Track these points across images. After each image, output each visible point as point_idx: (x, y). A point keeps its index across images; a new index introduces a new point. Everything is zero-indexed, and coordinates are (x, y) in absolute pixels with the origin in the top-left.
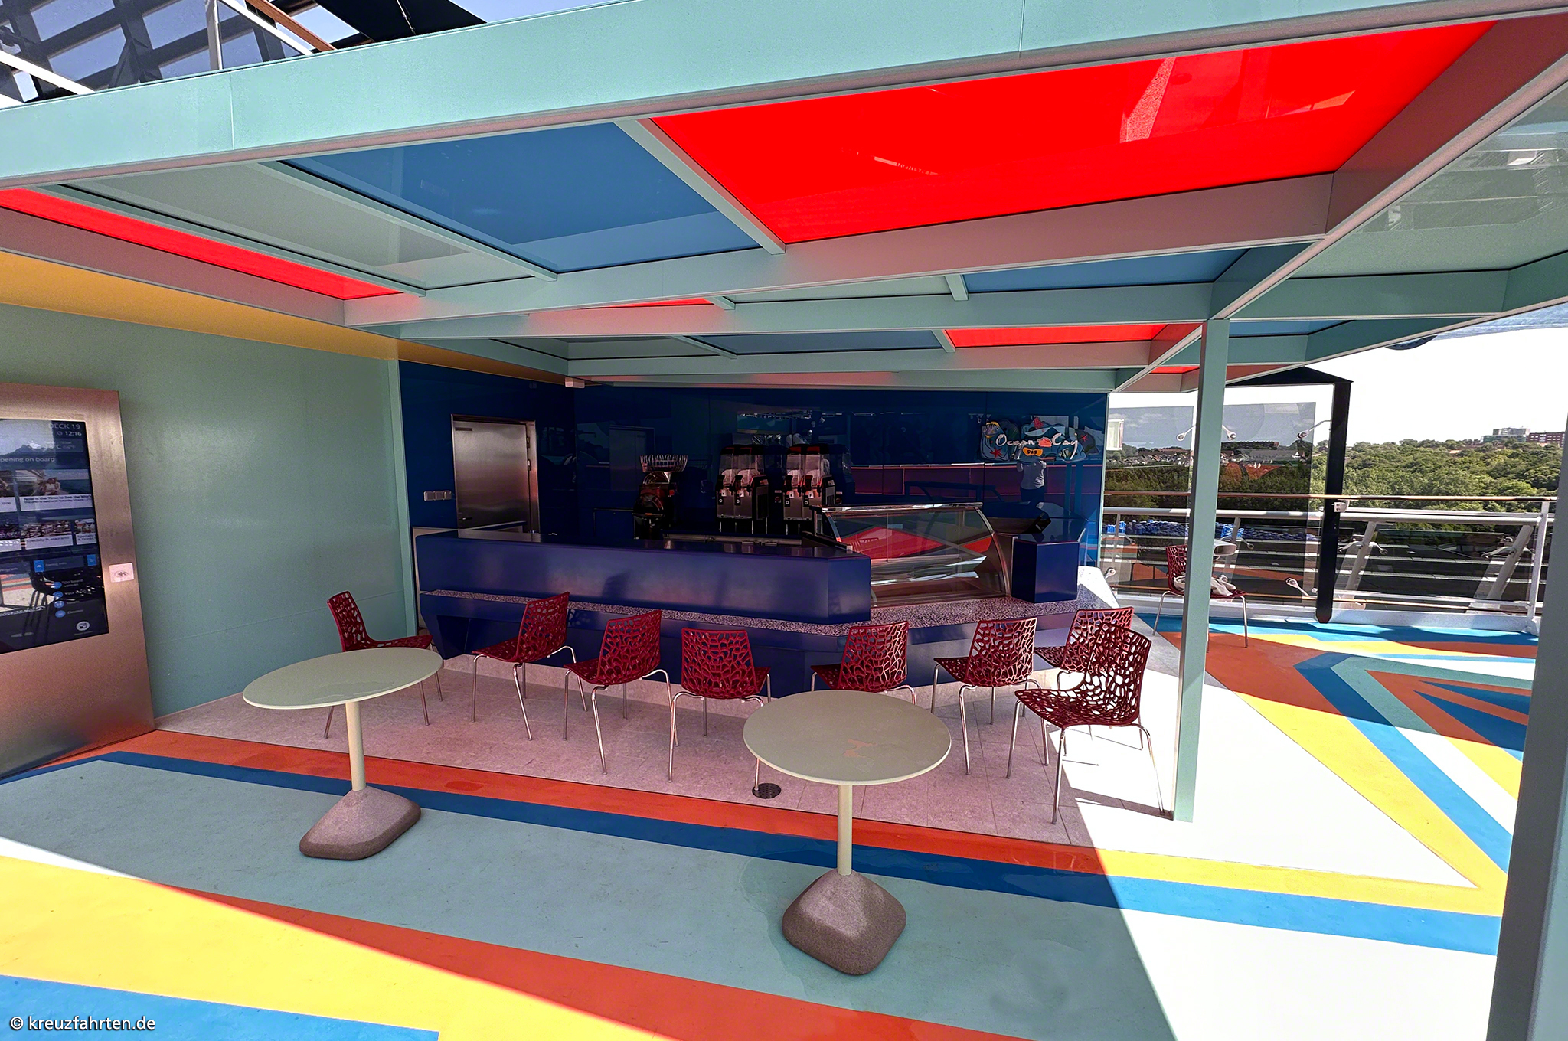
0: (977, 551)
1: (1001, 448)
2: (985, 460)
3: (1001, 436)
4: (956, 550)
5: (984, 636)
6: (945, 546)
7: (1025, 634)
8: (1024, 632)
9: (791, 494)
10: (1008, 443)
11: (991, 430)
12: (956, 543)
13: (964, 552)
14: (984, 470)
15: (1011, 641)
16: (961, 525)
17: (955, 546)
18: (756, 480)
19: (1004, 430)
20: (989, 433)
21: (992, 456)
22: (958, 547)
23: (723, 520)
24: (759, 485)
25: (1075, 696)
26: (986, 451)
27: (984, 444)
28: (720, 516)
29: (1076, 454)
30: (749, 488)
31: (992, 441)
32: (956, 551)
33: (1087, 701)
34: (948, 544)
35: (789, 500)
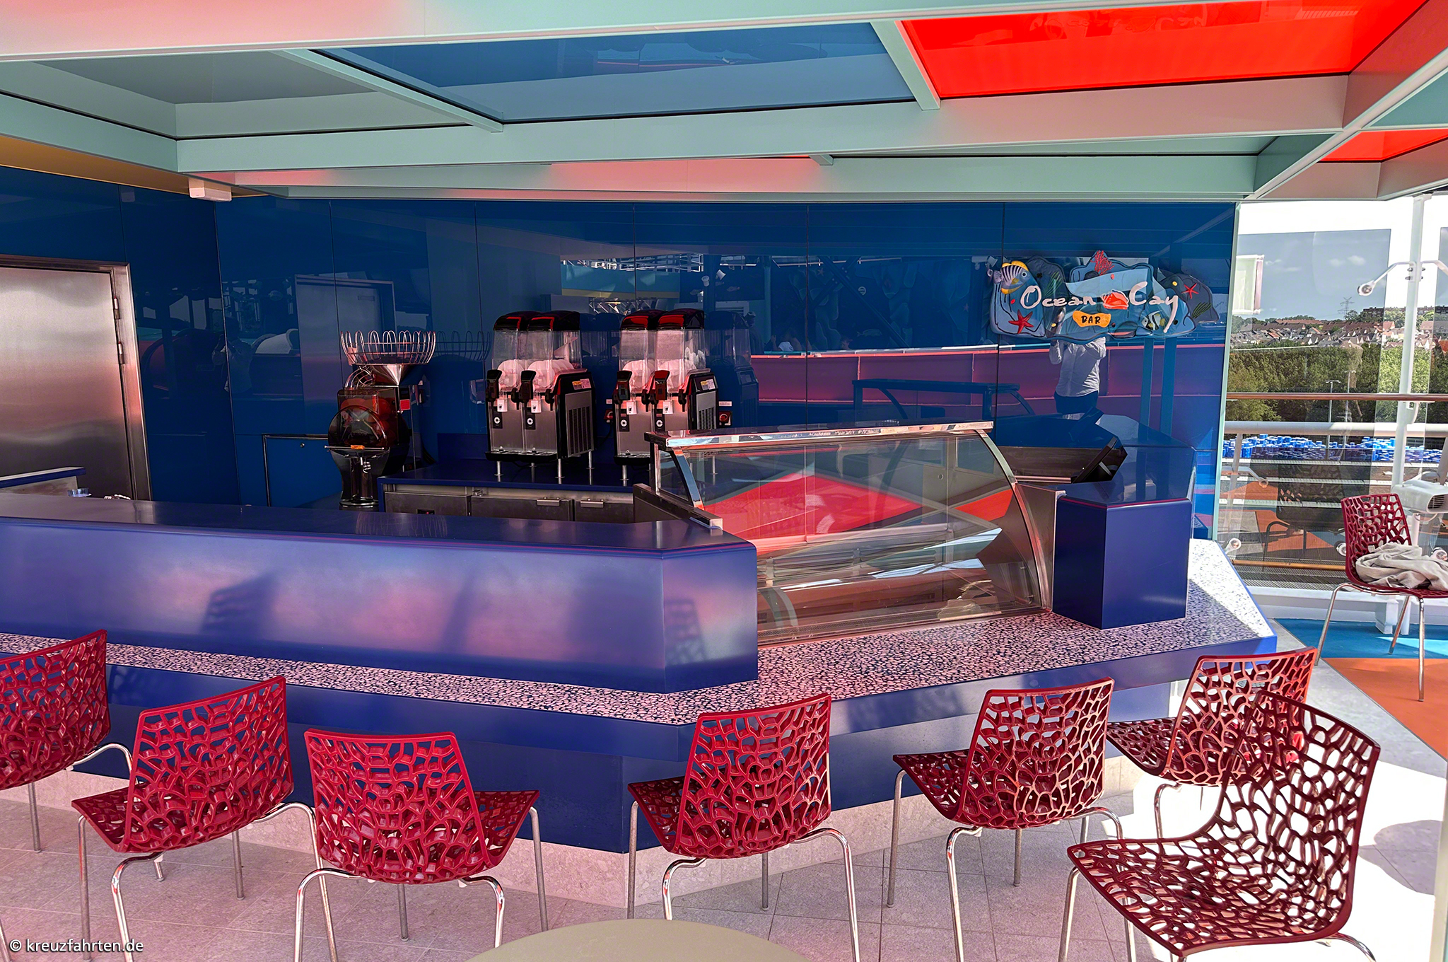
0: (984, 516)
1: (1030, 314)
2: (999, 338)
3: (1031, 289)
4: (943, 514)
5: (997, 722)
6: (919, 511)
7: (1089, 716)
8: (1086, 711)
9: (631, 407)
10: (1045, 303)
11: (1012, 278)
12: (944, 502)
13: (959, 519)
14: (998, 357)
15: (1058, 733)
16: (951, 467)
17: (940, 508)
18: (565, 382)
19: (1038, 278)
20: (1007, 284)
21: (1014, 329)
22: (947, 509)
23: (501, 457)
24: (571, 390)
25: (1198, 854)
26: (1002, 320)
27: (998, 306)
28: (496, 450)
29: (1175, 322)
30: (549, 396)
31: (1012, 300)
32: (942, 518)
33: (1226, 866)
34: (925, 502)
35: (627, 418)
